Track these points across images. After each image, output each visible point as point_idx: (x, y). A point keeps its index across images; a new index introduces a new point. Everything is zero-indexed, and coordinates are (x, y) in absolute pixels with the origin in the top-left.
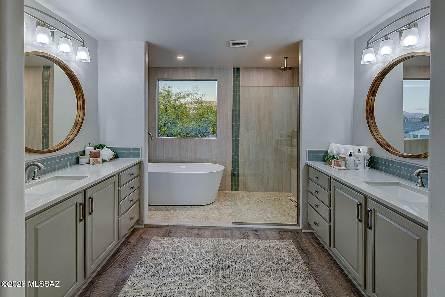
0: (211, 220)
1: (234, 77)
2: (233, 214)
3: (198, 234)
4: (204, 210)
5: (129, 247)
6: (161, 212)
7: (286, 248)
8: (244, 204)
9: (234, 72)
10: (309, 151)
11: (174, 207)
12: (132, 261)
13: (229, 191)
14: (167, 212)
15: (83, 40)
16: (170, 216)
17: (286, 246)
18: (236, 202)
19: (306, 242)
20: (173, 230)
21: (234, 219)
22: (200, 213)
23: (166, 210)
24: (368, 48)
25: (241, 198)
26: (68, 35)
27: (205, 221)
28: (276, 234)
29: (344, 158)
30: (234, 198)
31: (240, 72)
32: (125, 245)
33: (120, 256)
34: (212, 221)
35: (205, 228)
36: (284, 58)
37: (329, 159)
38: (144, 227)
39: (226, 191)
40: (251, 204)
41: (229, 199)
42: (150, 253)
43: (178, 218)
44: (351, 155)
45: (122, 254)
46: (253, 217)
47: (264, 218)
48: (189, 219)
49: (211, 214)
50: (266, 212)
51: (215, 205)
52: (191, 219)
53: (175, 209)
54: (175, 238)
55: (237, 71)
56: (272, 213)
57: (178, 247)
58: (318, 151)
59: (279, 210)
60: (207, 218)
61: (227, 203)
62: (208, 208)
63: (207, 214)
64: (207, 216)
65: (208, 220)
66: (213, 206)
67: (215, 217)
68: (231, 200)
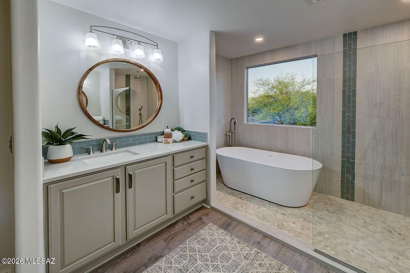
0: (286, 230)
2: (326, 236)
3: (259, 243)
4: (284, 213)
5: (185, 223)
6: (234, 197)
8: (355, 226)
11: (250, 196)
12: (177, 240)
13: (336, 198)
14: (240, 200)
15: (157, 44)
16: (240, 205)
18: (342, 217)
20: (234, 223)
21: (323, 244)
22: (275, 215)
23: (240, 198)
25: (355, 214)
26: (141, 42)
27: (277, 227)
30: (341, 209)
32: (184, 219)
33: (173, 229)
34: (286, 232)
35: (272, 239)
38: (210, 208)
39: (332, 197)
40: (371, 231)
41: (331, 210)
42: (196, 241)
43: (246, 212)
45: (176, 228)
48: (259, 217)
49: (290, 222)
51: (303, 211)
52: (260, 219)
53: (249, 200)
54: (229, 235)
57: (226, 248)
60: (281, 226)
61: (324, 215)
62: (291, 213)
63: (285, 219)
64: (283, 222)
65: (282, 228)
66: (300, 211)
67: (293, 228)
68: (332, 212)
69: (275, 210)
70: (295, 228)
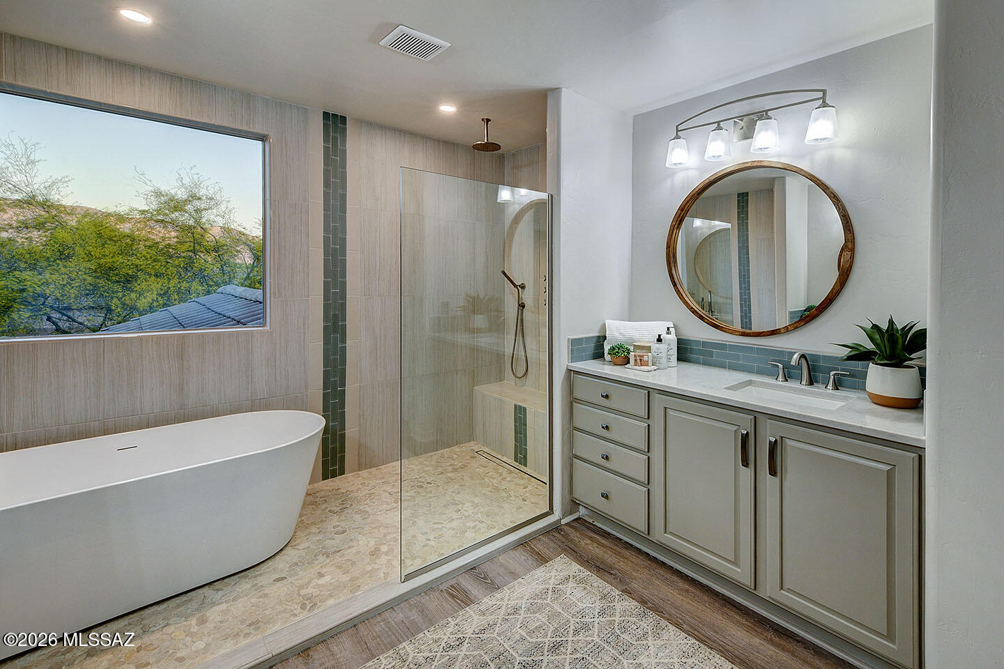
0: (326, 599)
1: (326, 140)
4: (275, 576)
7: (567, 579)
8: (389, 507)
9: (326, 127)
10: (572, 340)
17: (566, 574)
18: (361, 508)
19: (587, 544)
22: (266, 595)
24: (678, 137)
25: (367, 492)
27: (304, 613)
28: (521, 556)
29: (649, 349)
30: (345, 498)
31: (344, 130)
34: (331, 602)
36: (483, 120)
37: (618, 352)
41: (335, 509)
44: (659, 340)
46: (441, 536)
47: (468, 524)
48: (236, 635)
49: (311, 579)
50: (459, 507)
51: (303, 545)
52: (247, 635)
55: (335, 123)
56: (475, 505)
58: (586, 338)
59: (483, 492)
60: (307, 602)
61: (338, 524)
62: (288, 566)
63: (298, 585)
64: (303, 592)
65: (316, 604)
66: (298, 549)
67: (331, 583)
68: (343, 510)
69: (249, 590)
70: (332, 581)
